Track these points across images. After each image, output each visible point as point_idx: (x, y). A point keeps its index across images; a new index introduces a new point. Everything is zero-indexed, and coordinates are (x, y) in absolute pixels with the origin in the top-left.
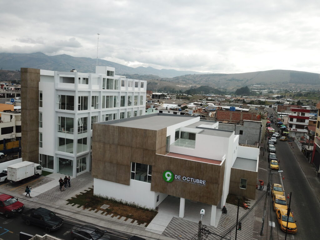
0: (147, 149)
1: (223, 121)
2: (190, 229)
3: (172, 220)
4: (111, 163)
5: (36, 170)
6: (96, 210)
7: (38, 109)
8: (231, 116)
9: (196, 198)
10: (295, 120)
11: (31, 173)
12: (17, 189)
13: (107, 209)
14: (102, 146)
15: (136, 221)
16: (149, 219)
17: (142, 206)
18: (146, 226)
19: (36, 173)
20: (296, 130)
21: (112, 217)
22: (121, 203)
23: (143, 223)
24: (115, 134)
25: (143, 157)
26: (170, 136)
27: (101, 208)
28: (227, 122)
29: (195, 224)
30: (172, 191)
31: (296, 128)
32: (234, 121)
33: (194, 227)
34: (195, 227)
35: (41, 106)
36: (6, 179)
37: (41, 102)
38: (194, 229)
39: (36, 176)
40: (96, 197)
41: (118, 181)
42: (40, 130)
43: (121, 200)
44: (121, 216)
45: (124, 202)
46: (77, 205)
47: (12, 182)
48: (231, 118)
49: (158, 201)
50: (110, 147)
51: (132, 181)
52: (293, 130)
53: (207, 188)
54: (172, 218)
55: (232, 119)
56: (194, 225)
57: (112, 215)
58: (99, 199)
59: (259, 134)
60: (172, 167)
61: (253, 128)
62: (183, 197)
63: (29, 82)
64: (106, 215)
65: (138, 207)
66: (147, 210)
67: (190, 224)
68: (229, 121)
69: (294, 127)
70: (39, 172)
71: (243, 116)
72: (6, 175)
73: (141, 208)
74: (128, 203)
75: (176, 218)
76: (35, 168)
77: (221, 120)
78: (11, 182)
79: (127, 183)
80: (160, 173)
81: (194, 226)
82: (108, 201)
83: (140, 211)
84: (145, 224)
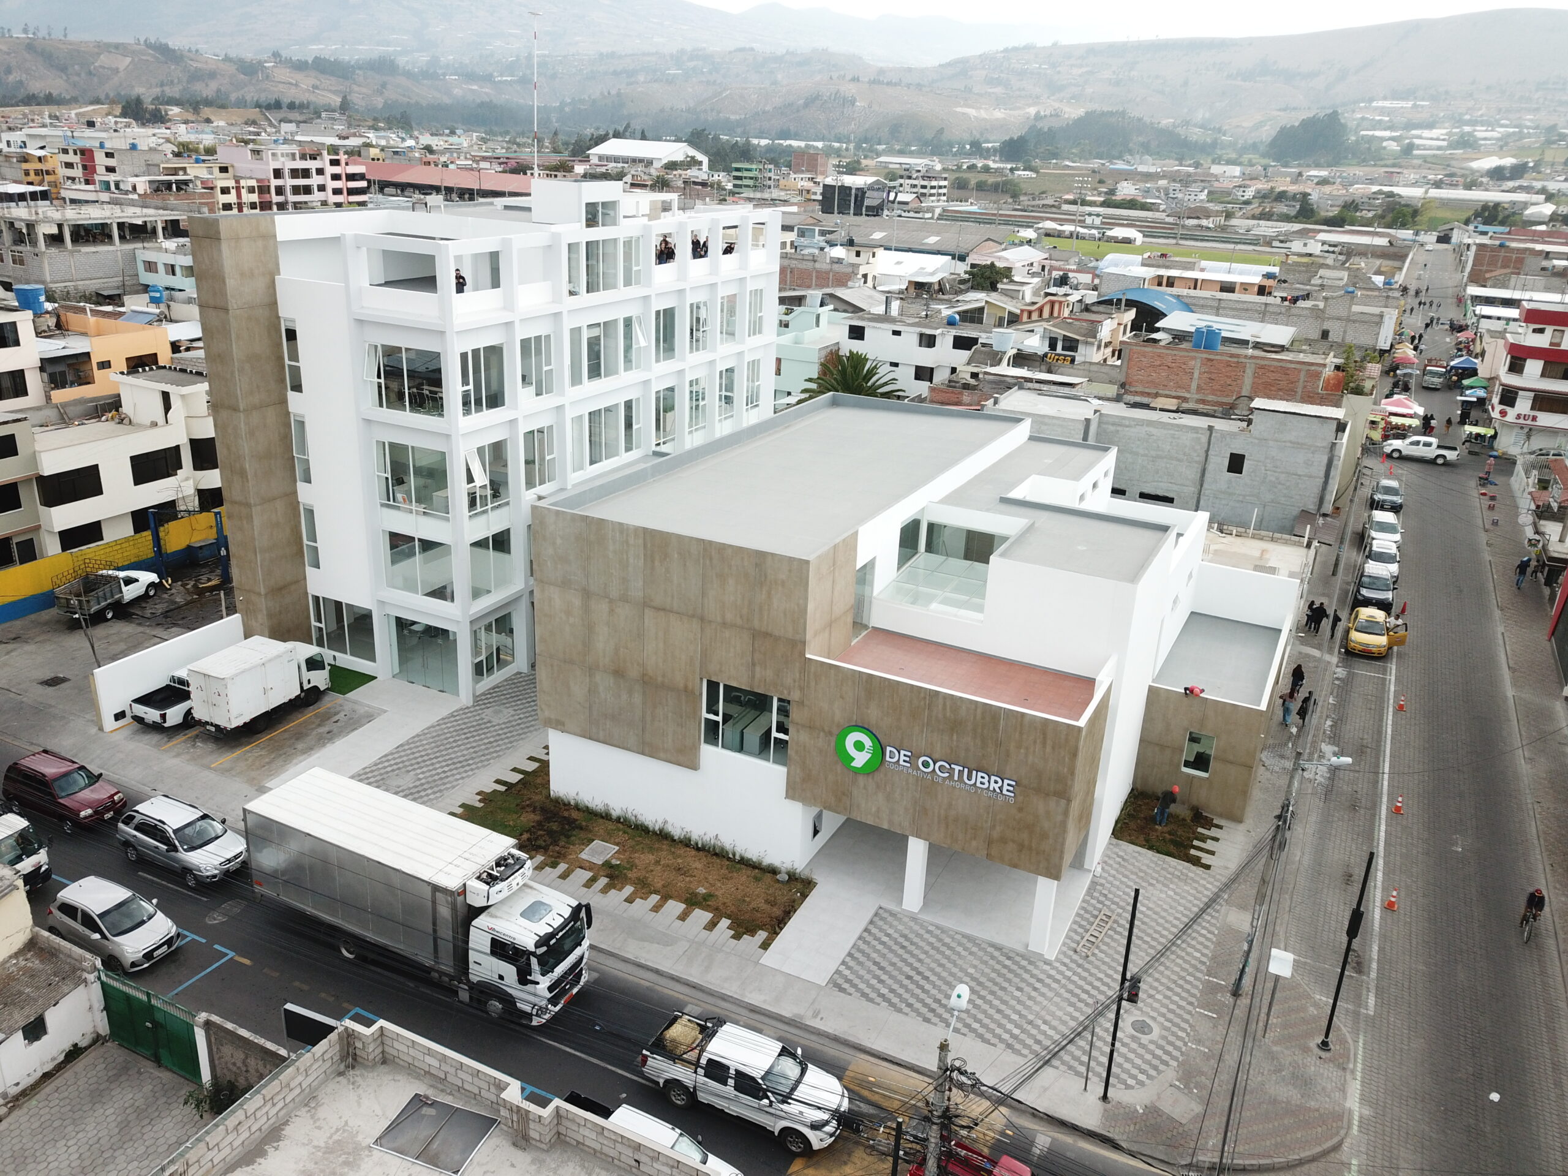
0: (766, 635)
1: (1157, 395)
2: (944, 961)
3: (871, 922)
4: (618, 673)
5: (307, 675)
6: (562, 867)
7: (284, 402)
8: (1196, 375)
9: (974, 843)
10: (1534, 367)
11: (287, 690)
12: (238, 759)
13: (607, 864)
14: (577, 602)
15: (725, 923)
16: (777, 912)
17: (753, 853)
18: (765, 946)
19: (306, 686)
20: (1534, 418)
21: (630, 900)
22: (663, 836)
23: (752, 932)
24: (631, 560)
25: (754, 664)
26: (875, 558)
27: (584, 856)
28: (1172, 404)
29: (965, 941)
30: (874, 810)
31: (1533, 408)
32: (1210, 398)
33: (959, 954)
34: (963, 953)
35: (297, 387)
36: (189, 713)
37: (296, 372)
38: (959, 962)
39: (309, 697)
40: (561, 804)
41: (648, 748)
42: (305, 493)
43: (666, 822)
44: (665, 898)
45: (677, 833)
47: (213, 729)
48: (1194, 386)
49: (816, 832)
50: (612, 611)
51: (710, 753)
52: (1519, 416)
53: (1020, 810)
54: (872, 912)
55: (1199, 389)
56: (960, 944)
57: (629, 890)
58: (575, 815)
59: (1322, 473)
60: (873, 714)
61: (1297, 445)
62: (918, 836)
63: (231, 283)
64: (605, 890)
65: (734, 855)
66: (773, 871)
67: (948, 940)
68: (1185, 400)
69: (1523, 405)
70: (320, 679)
71: (1256, 376)
72: (185, 696)
73: (745, 863)
74: (695, 837)
75: (893, 914)
76: (299, 668)
77: (1148, 394)
78: (208, 727)
79: (688, 760)
80: (822, 734)
81: (959, 949)
82: (611, 826)
83: (744, 876)
84: (762, 935)
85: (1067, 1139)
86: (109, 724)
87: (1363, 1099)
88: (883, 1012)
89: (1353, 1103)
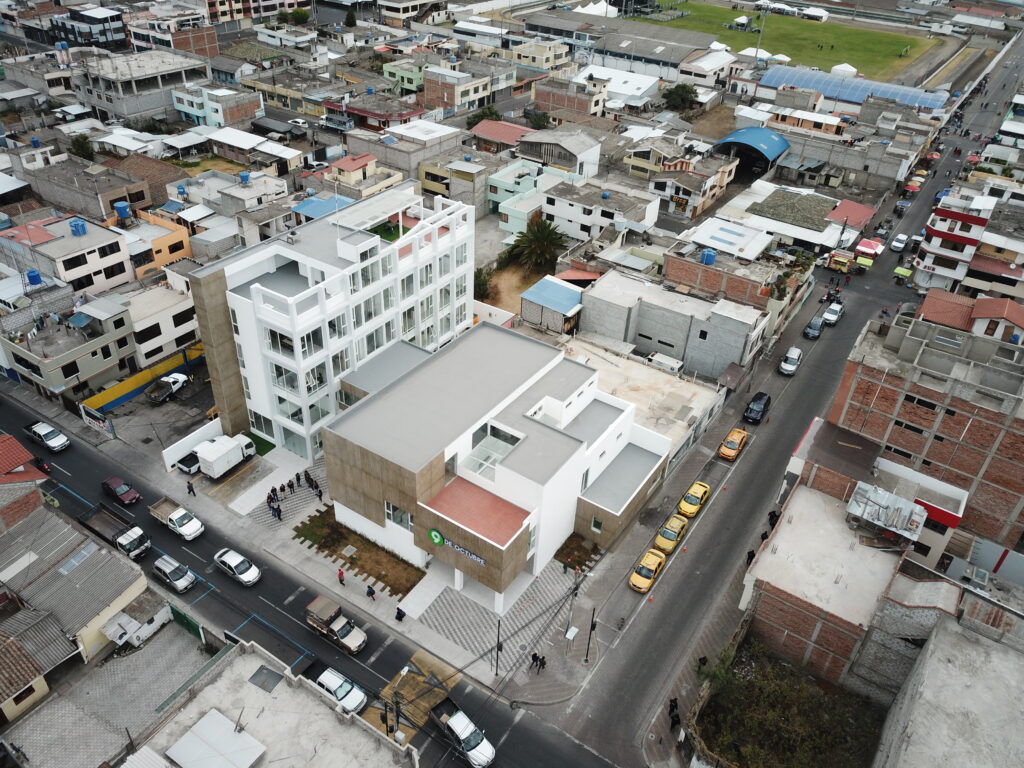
0: (404, 493)
1: (680, 283)
3: (442, 593)
4: (355, 490)
5: (246, 451)
6: (334, 557)
7: (232, 338)
10: (936, 241)
11: (237, 459)
12: (220, 491)
13: (351, 557)
15: (388, 588)
16: (409, 585)
17: (405, 558)
18: (400, 600)
19: (246, 456)
20: (934, 269)
21: (356, 575)
22: (374, 545)
23: (396, 594)
24: (356, 454)
25: (401, 501)
26: (456, 454)
27: (343, 552)
29: (474, 606)
30: (443, 556)
34: (471, 610)
35: (237, 332)
37: (236, 328)
39: (248, 459)
40: (340, 525)
41: (367, 516)
42: (243, 371)
43: (376, 540)
44: (369, 576)
45: (380, 544)
46: (308, 543)
48: (698, 280)
49: (424, 557)
50: (351, 469)
51: (389, 523)
52: (925, 267)
53: (487, 570)
54: (444, 588)
55: (701, 283)
57: (357, 570)
58: (344, 531)
59: (741, 349)
60: (440, 527)
62: (458, 569)
65: (399, 557)
66: (412, 566)
67: (467, 604)
68: (693, 288)
69: (929, 261)
70: (252, 451)
72: (198, 460)
73: (403, 561)
74: (386, 547)
75: (451, 590)
76: (242, 448)
77: (676, 282)
78: (207, 476)
79: (382, 524)
80: (424, 529)
81: (470, 608)
82: (356, 537)
83: (401, 567)
84: (400, 595)
85: (478, 687)
86: (169, 469)
87: (589, 682)
88: (433, 633)
89: (585, 684)
